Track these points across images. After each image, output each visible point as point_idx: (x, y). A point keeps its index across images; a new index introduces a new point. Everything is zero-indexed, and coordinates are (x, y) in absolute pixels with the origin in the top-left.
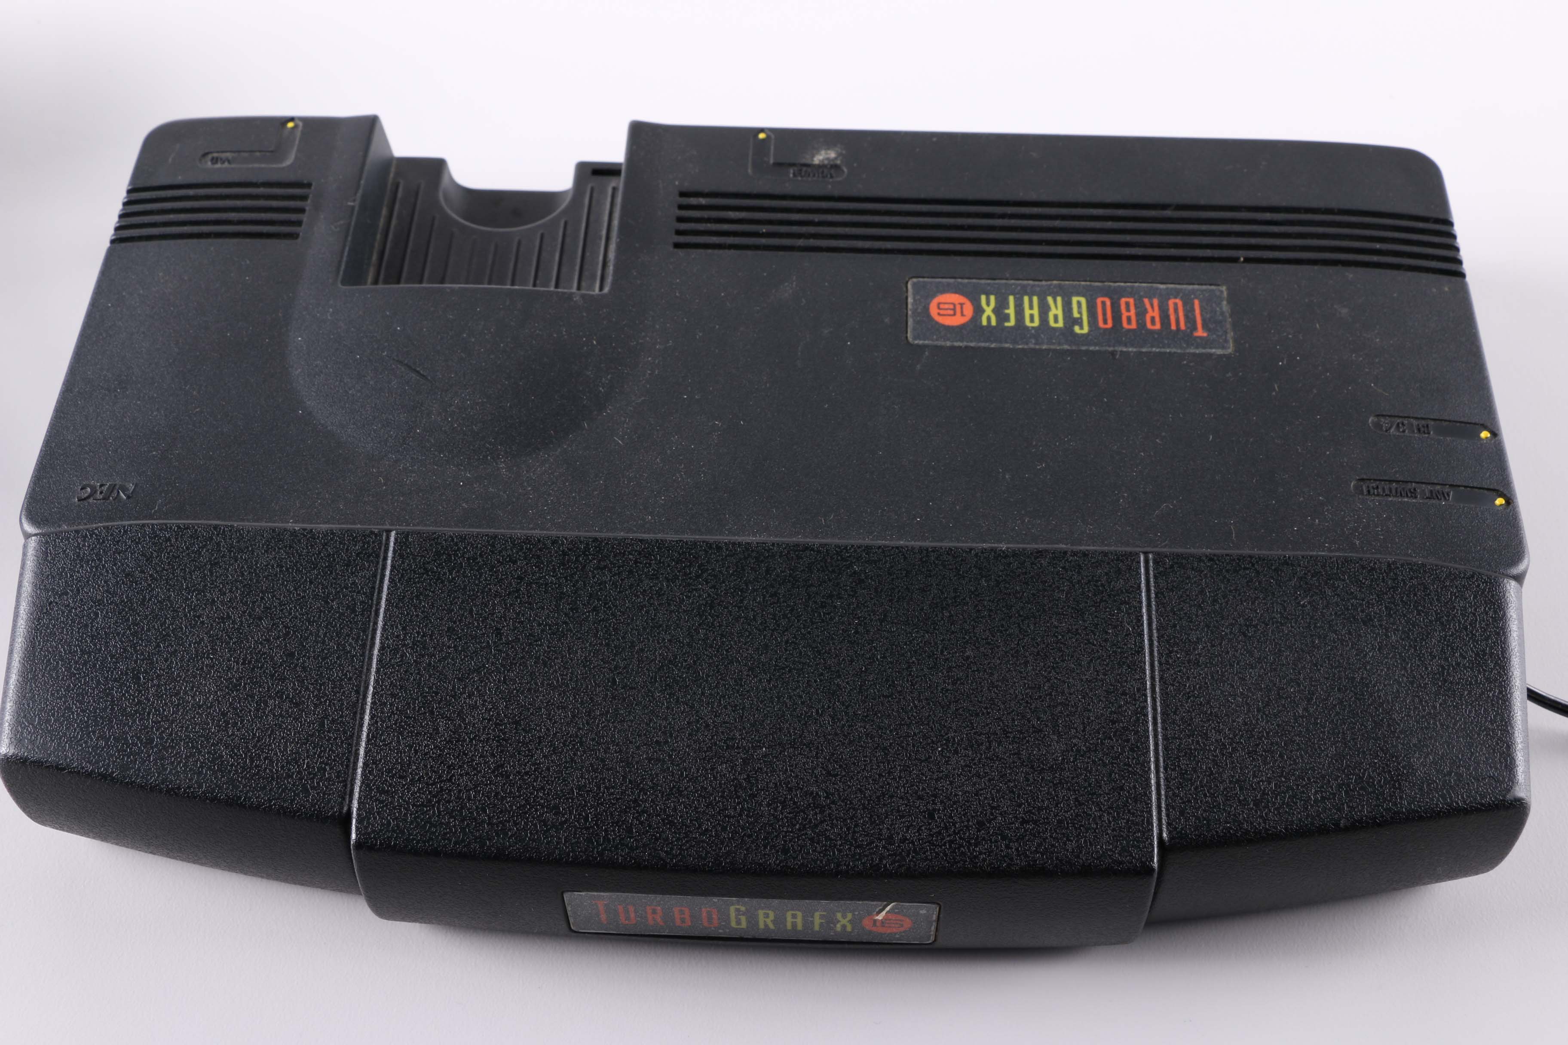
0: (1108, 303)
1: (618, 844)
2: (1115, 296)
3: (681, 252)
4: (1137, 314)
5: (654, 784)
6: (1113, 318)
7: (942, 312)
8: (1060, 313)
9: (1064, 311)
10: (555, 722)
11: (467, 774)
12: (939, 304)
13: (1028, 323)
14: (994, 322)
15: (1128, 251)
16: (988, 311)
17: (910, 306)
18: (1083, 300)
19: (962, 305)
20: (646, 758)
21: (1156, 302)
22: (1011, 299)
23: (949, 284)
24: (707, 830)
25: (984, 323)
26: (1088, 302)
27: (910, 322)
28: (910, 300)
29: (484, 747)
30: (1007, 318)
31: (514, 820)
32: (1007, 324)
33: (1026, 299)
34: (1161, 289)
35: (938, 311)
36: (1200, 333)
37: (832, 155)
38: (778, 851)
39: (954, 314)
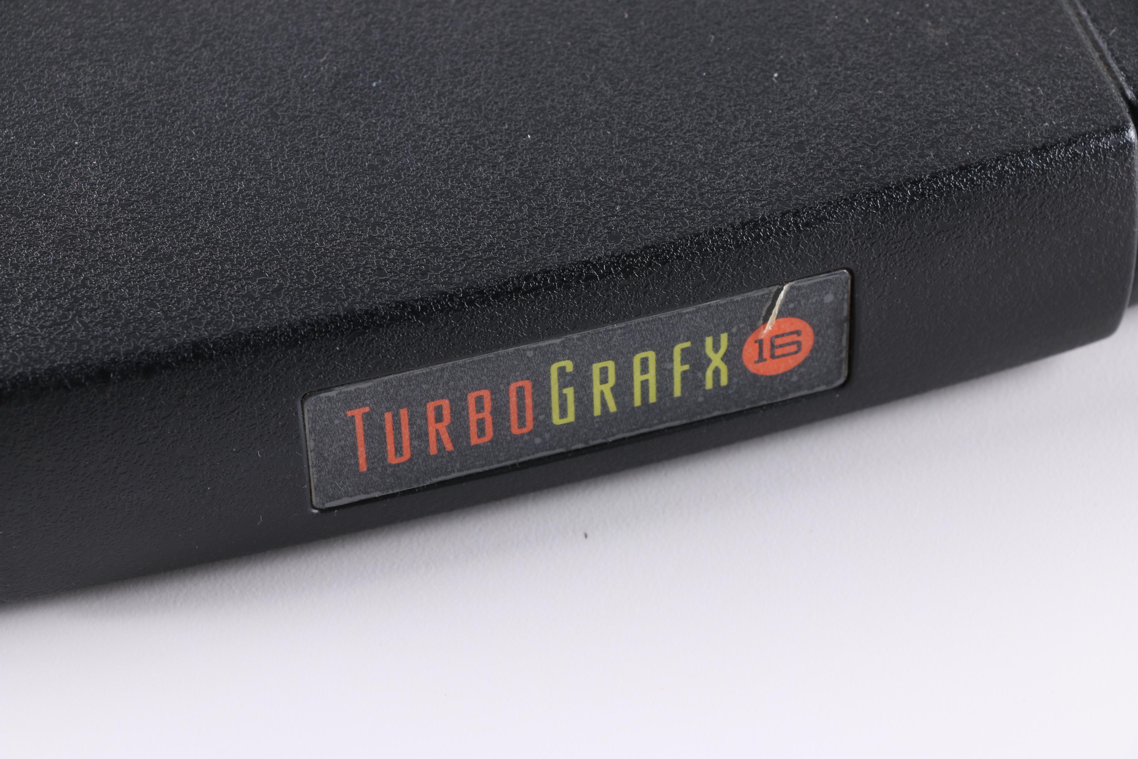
1: (370, 292)
5: (389, 213)
10: (210, 182)
11: (105, 272)
20: (365, 188)
24: (491, 245)
29: (116, 235)
31: (202, 306)
38: (604, 242)
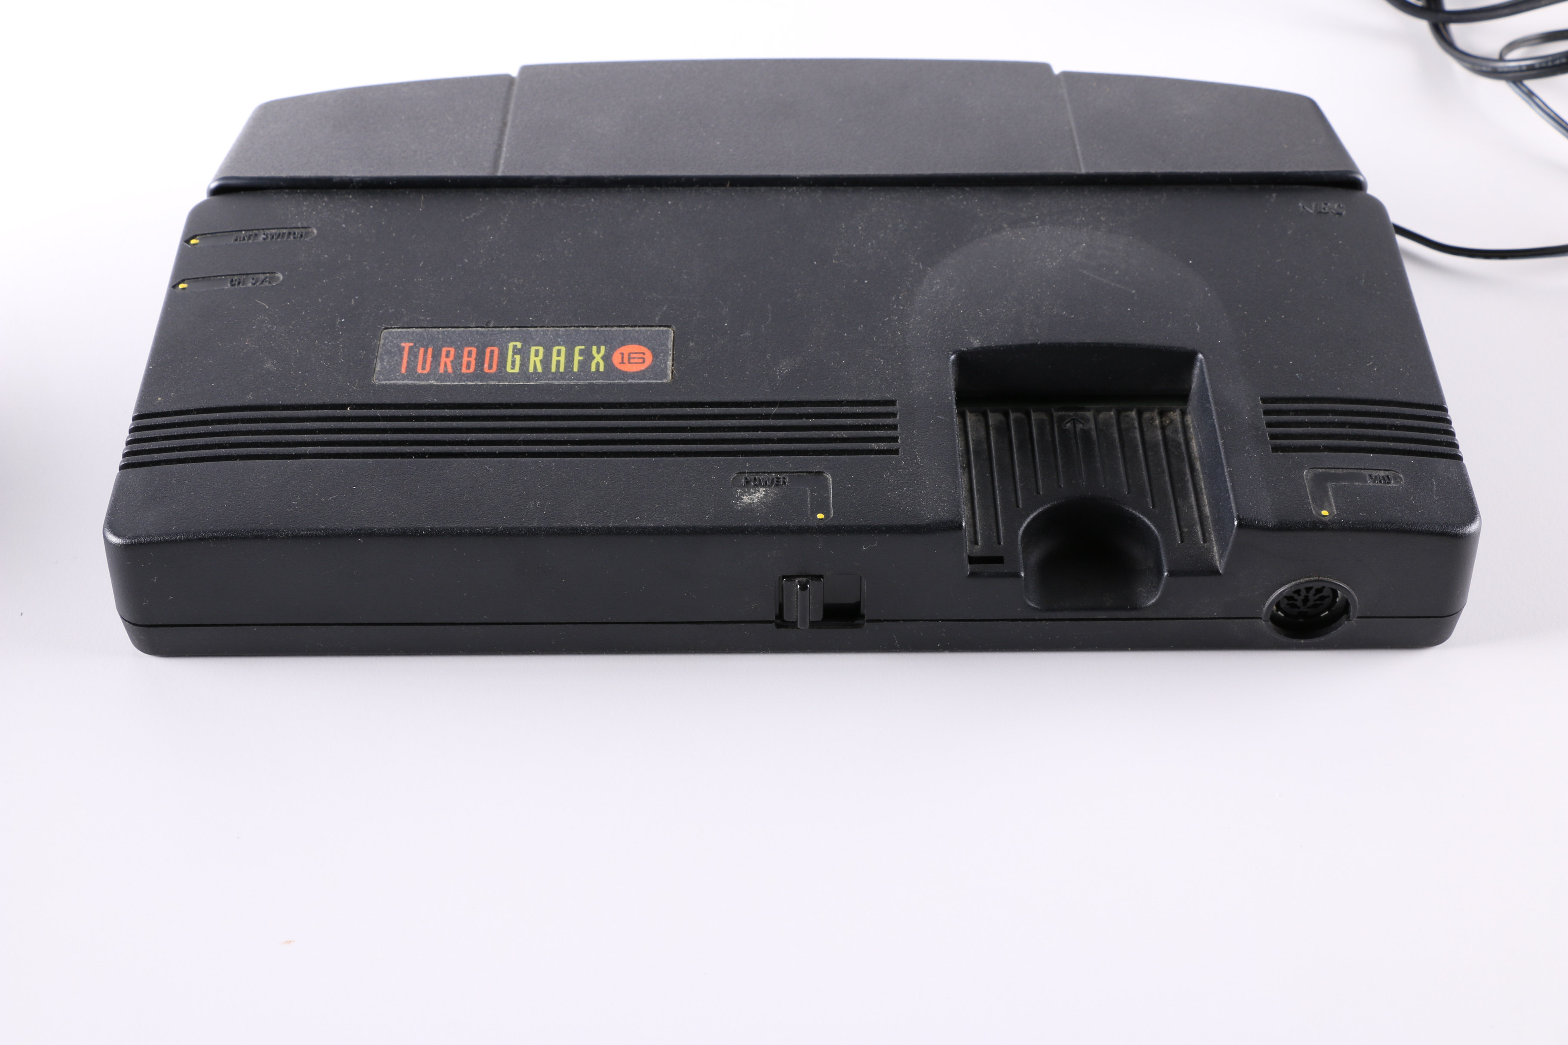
0: (486, 366)
2: (478, 373)
3: (888, 396)
4: (461, 357)
6: (484, 353)
7: (641, 356)
8: (532, 358)
9: (529, 359)
12: (644, 362)
13: (563, 349)
14: (594, 348)
15: (458, 412)
16: (598, 358)
17: (670, 358)
18: (509, 369)
19: (623, 362)
21: (441, 370)
22: (576, 369)
23: (633, 378)
25: (603, 348)
26: (505, 367)
27: (670, 345)
28: (670, 363)
30: (581, 353)
32: (583, 347)
33: (562, 369)
34: (434, 379)
35: (644, 356)
36: (407, 345)
37: (746, 499)
39: (629, 354)
